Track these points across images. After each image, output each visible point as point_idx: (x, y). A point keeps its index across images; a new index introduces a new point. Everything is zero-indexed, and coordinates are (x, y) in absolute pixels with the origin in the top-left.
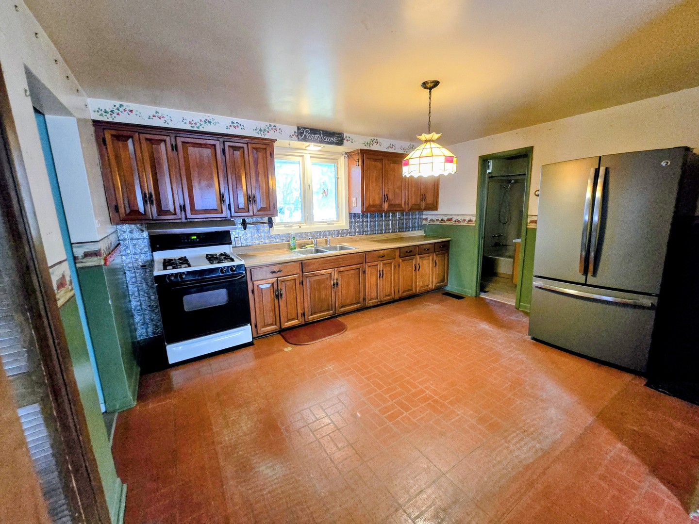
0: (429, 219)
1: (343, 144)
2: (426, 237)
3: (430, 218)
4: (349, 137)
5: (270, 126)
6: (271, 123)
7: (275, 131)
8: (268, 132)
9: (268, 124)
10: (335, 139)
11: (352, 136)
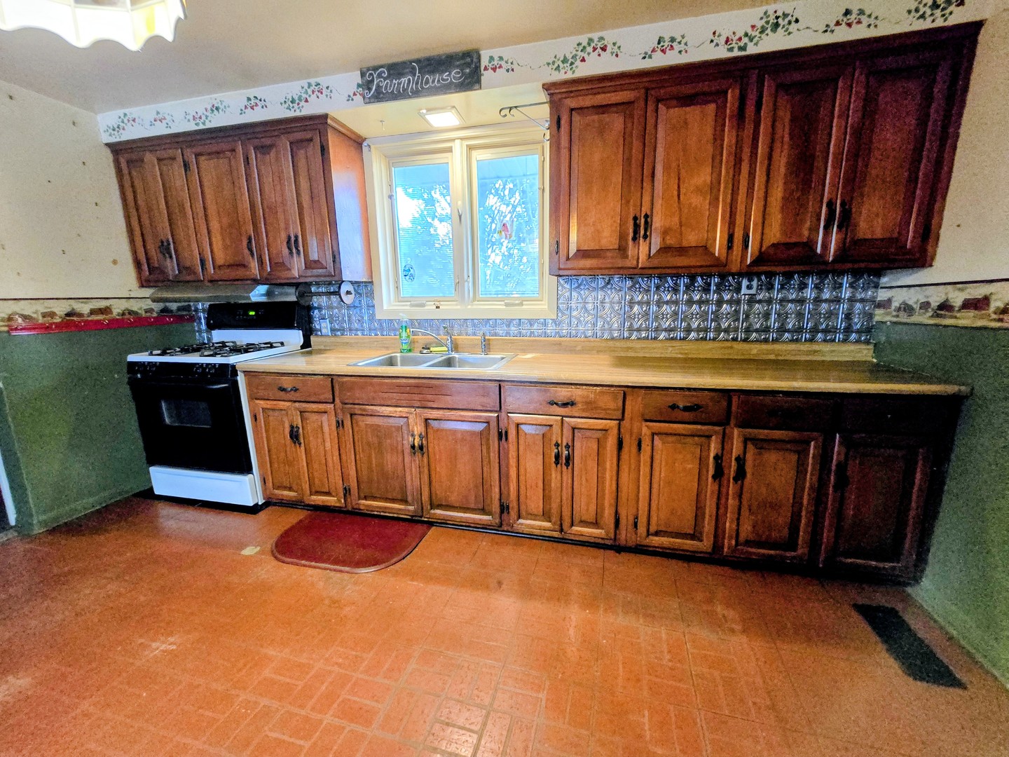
0: (895, 304)
1: (479, 81)
2: (877, 371)
3: (899, 297)
4: (501, 58)
5: (310, 85)
6: (309, 81)
7: (319, 94)
8: (306, 101)
9: (304, 83)
10: (454, 75)
11: (507, 52)
